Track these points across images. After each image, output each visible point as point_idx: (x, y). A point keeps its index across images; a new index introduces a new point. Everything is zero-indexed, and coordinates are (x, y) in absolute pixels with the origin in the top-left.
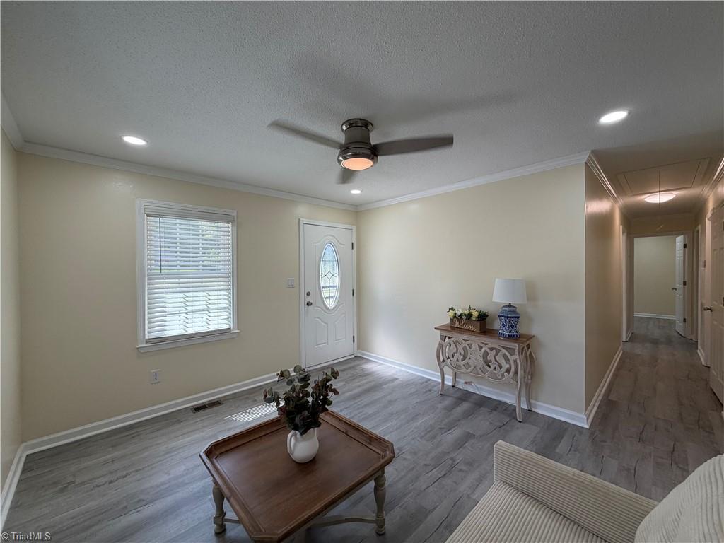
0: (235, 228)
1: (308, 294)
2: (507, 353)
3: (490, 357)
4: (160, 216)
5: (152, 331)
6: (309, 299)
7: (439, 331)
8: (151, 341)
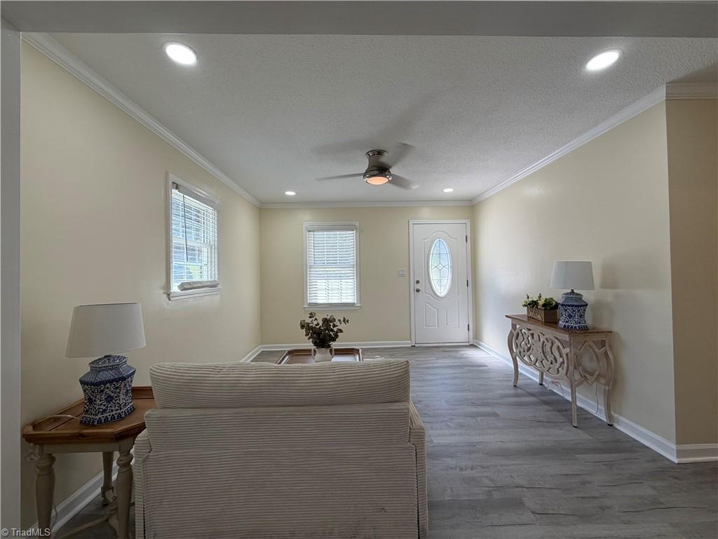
0: (358, 234)
1: (418, 282)
2: (561, 346)
3: (548, 349)
4: (314, 231)
5: (312, 299)
6: (418, 286)
7: (510, 319)
8: (310, 304)
